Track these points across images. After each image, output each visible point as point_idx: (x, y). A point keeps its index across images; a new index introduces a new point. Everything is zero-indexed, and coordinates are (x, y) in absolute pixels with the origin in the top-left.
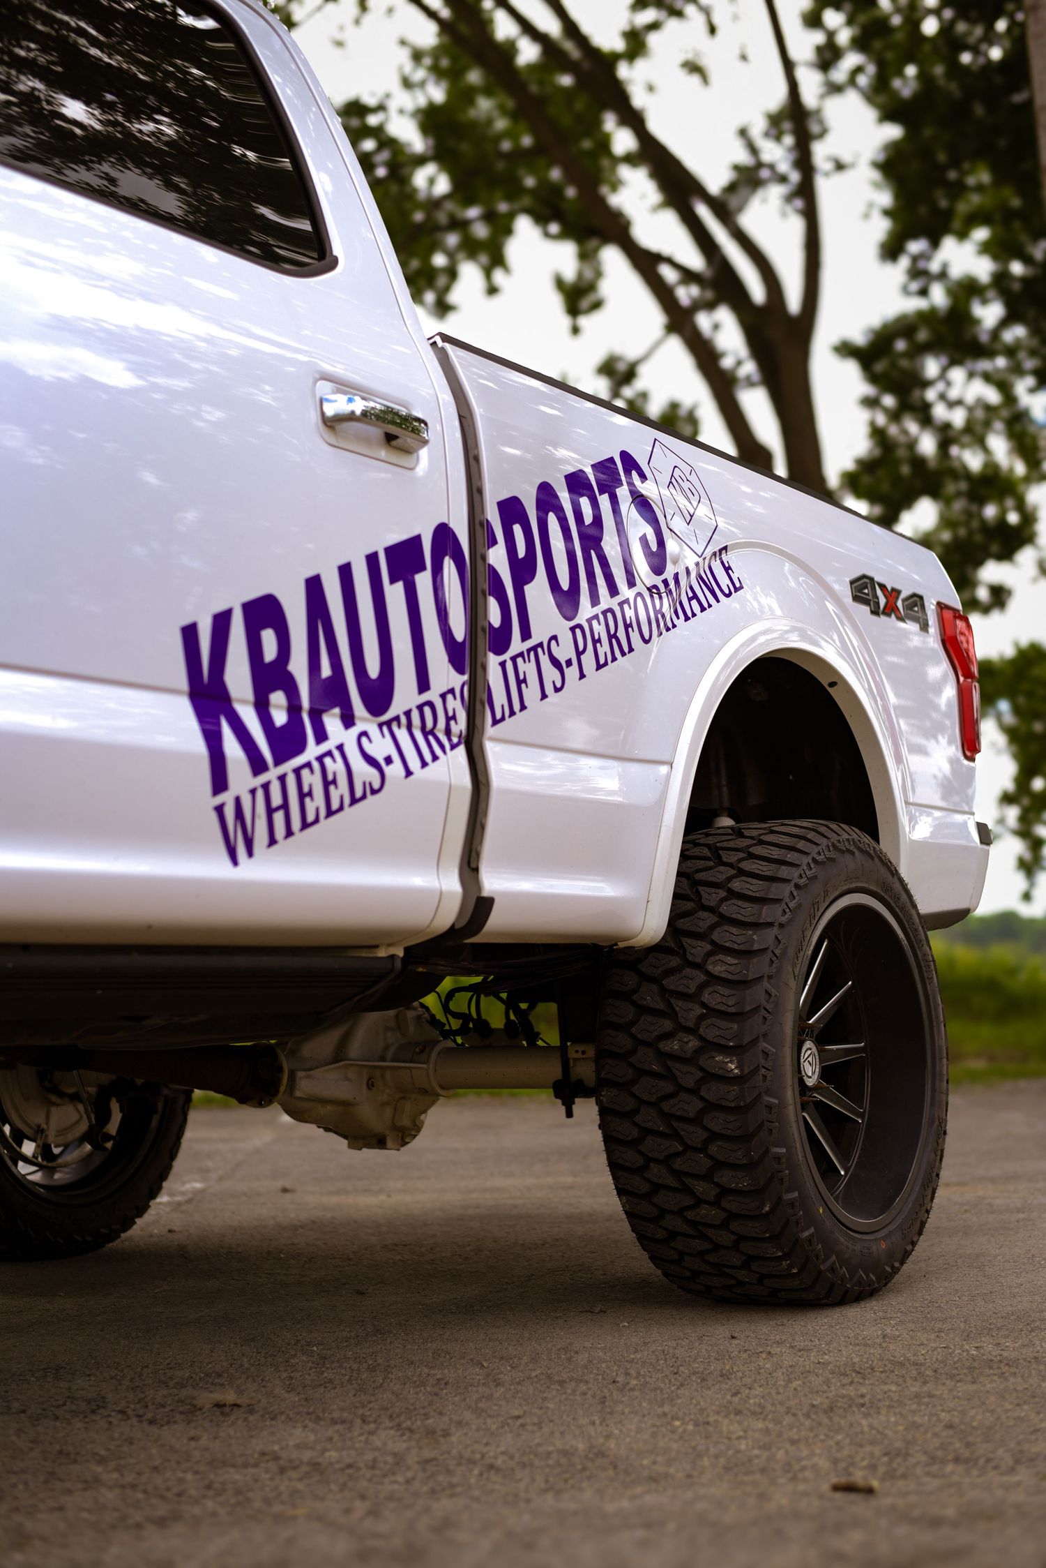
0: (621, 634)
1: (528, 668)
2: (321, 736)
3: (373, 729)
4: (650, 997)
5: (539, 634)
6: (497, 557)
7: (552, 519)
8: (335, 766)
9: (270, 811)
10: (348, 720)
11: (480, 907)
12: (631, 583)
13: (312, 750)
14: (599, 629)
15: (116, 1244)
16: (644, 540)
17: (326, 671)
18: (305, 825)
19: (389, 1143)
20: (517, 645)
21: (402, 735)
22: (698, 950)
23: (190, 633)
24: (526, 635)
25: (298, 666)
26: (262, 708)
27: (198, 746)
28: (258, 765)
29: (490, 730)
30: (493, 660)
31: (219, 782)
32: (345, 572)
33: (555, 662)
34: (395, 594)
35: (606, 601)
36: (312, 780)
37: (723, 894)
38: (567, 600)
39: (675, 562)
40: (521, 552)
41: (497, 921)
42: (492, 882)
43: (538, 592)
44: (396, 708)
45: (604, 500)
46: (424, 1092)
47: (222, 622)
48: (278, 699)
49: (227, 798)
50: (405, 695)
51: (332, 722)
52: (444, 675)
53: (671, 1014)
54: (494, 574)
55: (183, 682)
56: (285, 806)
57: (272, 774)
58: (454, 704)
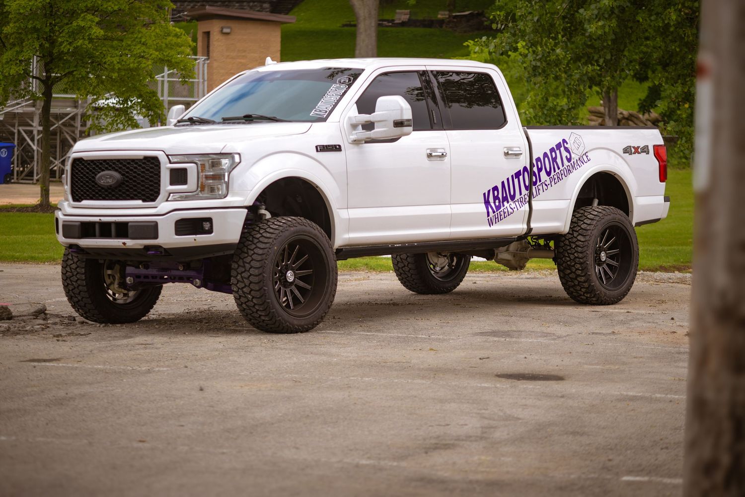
0: (560, 177)
1: (540, 187)
2: (504, 206)
3: (512, 203)
4: (567, 242)
5: (543, 181)
6: (535, 169)
7: (546, 159)
8: (506, 210)
9: (496, 219)
10: (508, 202)
11: (530, 229)
12: (563, 166)
13: (502, 208)
14: (556, 177)
15: (456, 289)
16: (566, 157)
17: (504, 195)
18: (501, 220)
19: (518, 269)
20: (538, 183)
21: (517, 203)
22: (575, 234)
23: (484, 194)
24: (540, 181)
25: (500, 196)
26: (495, 202)
27: (485, 211)
28: (494, 212)
29: (533, 199)
30: (534, 187)
31: (488, 215)
32: (508, 179)
33: (546, 185)
34: (516, 181)
35: (557, 171)
36: (502, 213)
37: (582, 223)
38: (548, 174)
39: (573, 159)
40: (540, 167)
41: (533, 232)
42: (533, 225)
43: (543, 173)
44: (516, 199)
45: (558, 152)
46: (526, 258)
47: (489, 191)
48: (497, 201)
49: (489, 218)
50: (518, 196)
51: (505, 203)
52: (524, 191)
53: (570, 246)
54: (534, 172)
55: (484, 202)
56: (498, 217)
57: (496, 213)
58: (526, 196)
